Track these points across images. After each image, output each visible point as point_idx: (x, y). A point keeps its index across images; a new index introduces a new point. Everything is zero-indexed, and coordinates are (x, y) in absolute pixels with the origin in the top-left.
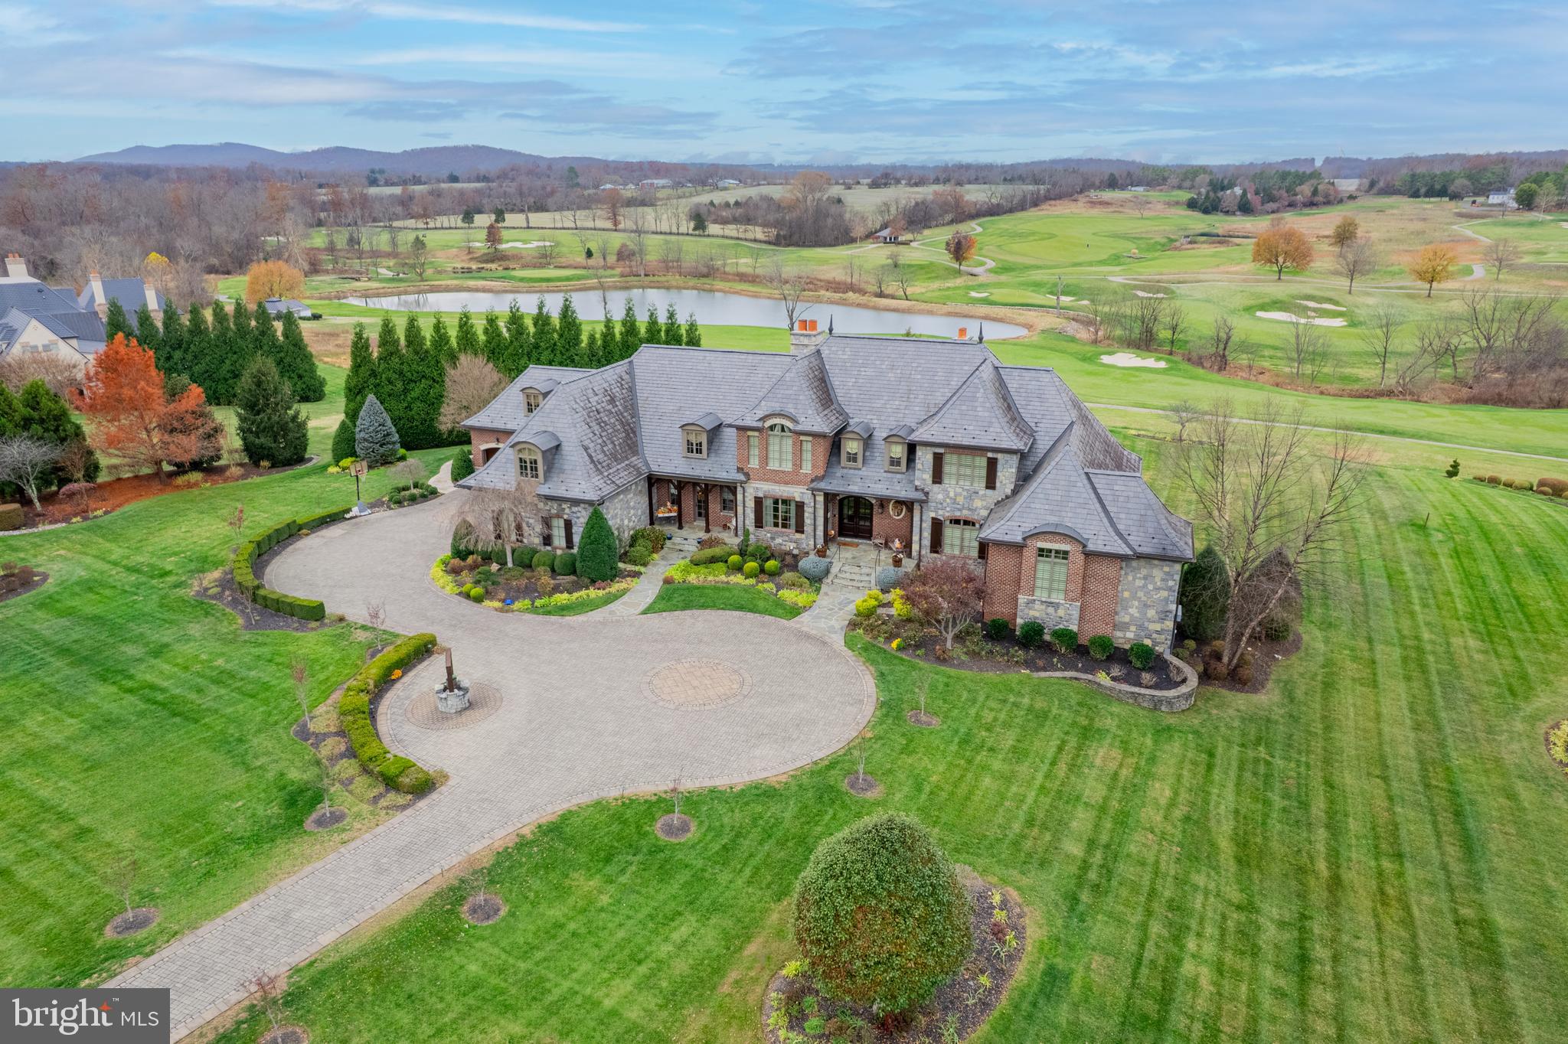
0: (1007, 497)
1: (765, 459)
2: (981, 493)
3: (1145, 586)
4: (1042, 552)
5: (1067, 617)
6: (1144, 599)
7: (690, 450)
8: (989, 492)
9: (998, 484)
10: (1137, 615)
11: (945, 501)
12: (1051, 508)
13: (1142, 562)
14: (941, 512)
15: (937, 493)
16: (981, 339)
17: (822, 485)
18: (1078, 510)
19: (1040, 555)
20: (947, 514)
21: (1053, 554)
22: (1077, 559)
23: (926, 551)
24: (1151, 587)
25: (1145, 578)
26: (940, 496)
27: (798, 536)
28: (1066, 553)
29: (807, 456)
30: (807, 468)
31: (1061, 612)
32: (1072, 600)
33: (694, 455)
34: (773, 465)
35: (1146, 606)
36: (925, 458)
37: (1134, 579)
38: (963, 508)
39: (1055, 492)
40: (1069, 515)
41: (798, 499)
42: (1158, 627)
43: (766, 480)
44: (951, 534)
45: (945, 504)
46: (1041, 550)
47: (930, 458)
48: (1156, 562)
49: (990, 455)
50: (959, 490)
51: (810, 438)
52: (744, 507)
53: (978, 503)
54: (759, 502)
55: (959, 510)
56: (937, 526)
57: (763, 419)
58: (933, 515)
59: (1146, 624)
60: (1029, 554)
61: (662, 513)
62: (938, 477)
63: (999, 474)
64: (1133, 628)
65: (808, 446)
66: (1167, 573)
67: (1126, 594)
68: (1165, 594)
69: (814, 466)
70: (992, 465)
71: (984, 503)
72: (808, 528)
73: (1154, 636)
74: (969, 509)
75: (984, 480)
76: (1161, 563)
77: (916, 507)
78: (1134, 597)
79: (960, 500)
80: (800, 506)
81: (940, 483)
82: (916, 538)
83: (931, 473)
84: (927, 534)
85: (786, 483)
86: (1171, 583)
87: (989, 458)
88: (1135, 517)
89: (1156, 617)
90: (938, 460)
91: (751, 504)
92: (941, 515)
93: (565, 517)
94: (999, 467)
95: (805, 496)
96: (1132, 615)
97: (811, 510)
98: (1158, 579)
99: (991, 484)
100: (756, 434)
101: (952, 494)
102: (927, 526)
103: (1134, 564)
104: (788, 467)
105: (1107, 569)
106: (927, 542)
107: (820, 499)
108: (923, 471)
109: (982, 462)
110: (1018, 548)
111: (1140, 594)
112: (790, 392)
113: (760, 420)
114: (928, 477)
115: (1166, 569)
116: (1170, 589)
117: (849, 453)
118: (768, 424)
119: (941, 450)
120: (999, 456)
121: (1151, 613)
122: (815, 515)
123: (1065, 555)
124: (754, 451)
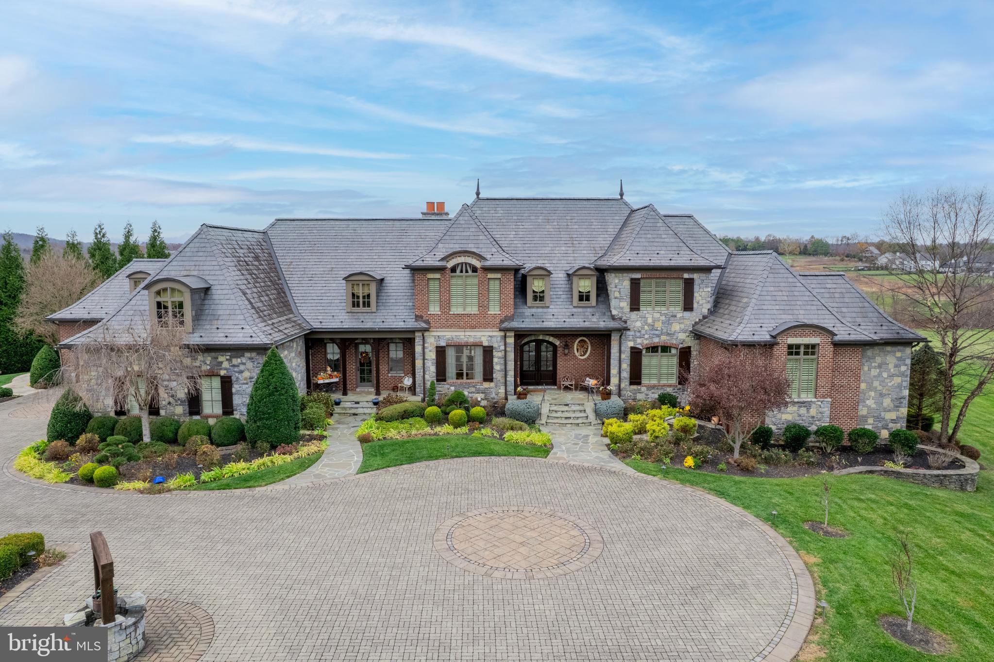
0: (705, 317)
1: (446, 305)
2: (679, 315)
3: (880, 375)
4: (793, 350)
5: (819, 416)
6: (879, 388)
7: (355, 304)
8: (687, 314)
9: (695, 305)
10: (874, 406)
11: (643, 328)
12: (782, 307)
13: (876, 350)
14: (639, 341)
15: (635, 321)
16: (622, 195)
17: (515, 324)
18: (809, 307)
19: (790, 354)
20: (646, 342)
21: (802, 350)
22: (826, 351)
23: (625, 384)
24: (885, 375)
25: (880, 366)
26: (638, 324)
27: (486, 385)
28: (814, 346)
29: (494, 296)
30: (494, 310)
31: (813, 411)
32: (824, 397)
33: (361, 309)
34: (455, 310)
35: (882, 395)
36: (620, 287)
37: (869, 370)
38: (662, 334)
39: (780, 293)
40: (802, 312)
41: (486, 344)
42: (893, 415)
43: (450, 327)
44: (649, 362)
45: (643, 332)
46: (790, 347)
47: (627, 284)
48: (889, 348)
49: (686, 276)
50: (657, 315)
51: (499, 276)
52: (424, 359)
53: (676, 327)
54: (441, 352)
55: (658, 336)
56: (636, 354)
57: (445, 259)
58: (631, 344)
59: (883, 414)
60: (780, 351)
61: (322, 379)
62: (635, 306)
63: (696, 294)
64: (871, 421)
65: (494, 286)
66: (899, 359)
67: (863, 386)
68: (898, 380)
69: (502, 306)
70: (689, 285)
71: (682, 326)
72: (498, 375)
73: (891, 425)
74: (668, 334)
75: (682, 303)
76: (894, 349)
77: (615, 338)
78: (870, 388)
79: (658, 325)
80: (488, 352)
81: (638, 309)
82: (614, 371)
83: (629, 300)
84: (626, 366)
85: (473, 327)
86: (903, 368)
87: (686, 279)
88: (856, 310)
89: (892, 405)
90: (635, 285)
91: (431, 355)
92: (641, 343)
93: (223, 373)
94: (696, 288)
95: (494, 339)
96: (869, 407)
97: (501, 354)
98: (891, 366)
99: (688, 306)
100: (437, 276)
101: (650, 321)
102: (626, 356)
103: (869, 353)
104: (473, 310)
105: (849, 359)
106: (626, 374)
107: (511, 340)
108: (620, 299)
109: (679, 286)
110: (768, 346)
111: (876, 384)
112: (468, 234)
113: (442, 259)
114: (625, 305)
115: (899, 354)
116: (902, 375)
117: (534, 292)
118: (450, 264)
119: (637, 276)
120: (695, 276)
121: (887, 402)
122: (506, 358)
123: (811, 349)
124: (434, 296)
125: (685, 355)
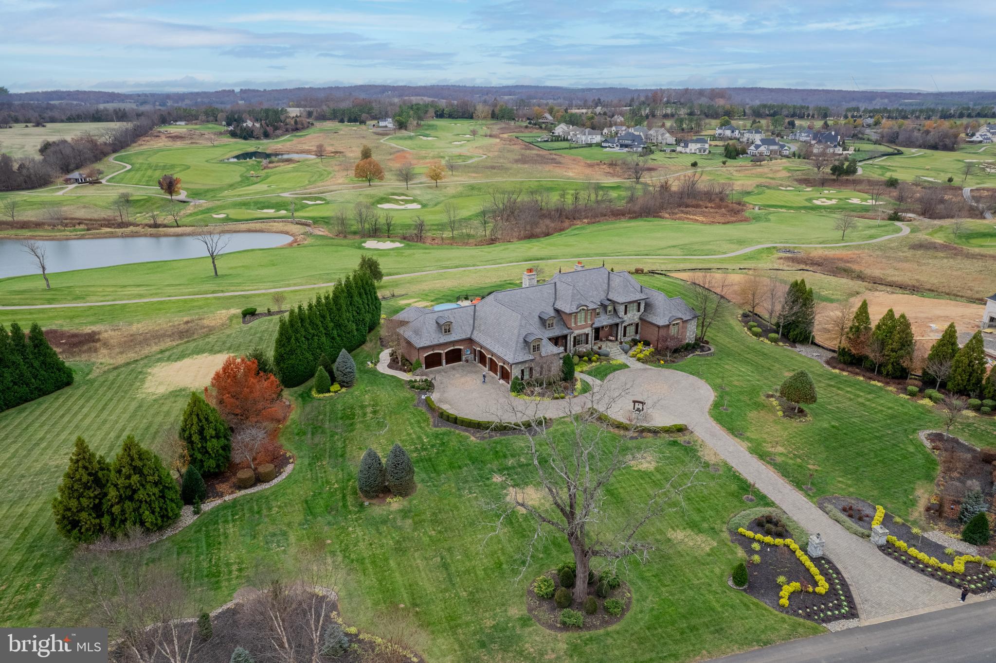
0: (642, 313)
1: (576, 323)
2: (636, 314)
3: (691, 327)
9: (641, 310)
10: (690, 335)
12: (669, 312)
13: (691, 320)
14: (626, 323)
15: (626, 318)
17: (593, 326)
18: (675, 311)
20: (628, 323)
22: (681, 323)
25: (691, 325)
30: (589, 322)
32: (681, 336)
34: (579, 324)
35: (690, 332)
36: (621, 309)
37: (688, 325)
38: (632, 320)
40: (674, 313)
41: (587, 333)
42: (694, 337)
43: (578, 330)
46: (673, 324)
47: (624, 307)
50: (631, 315)
52: (570, 341)
53: (635, 317)
54: (575, 338)
56: (625, 327)
57: (577, 308)
58: (624, 325)
60: (671, 326)
62: (626, 313)
63: (641, 307)
64: (689, 339)
65: (589, 314)
66: (695, 321)
68: (694, 327)
69: (591, 320)
70: (639, 304)
71: (637, 317)
72: (590, 341)
73: (692, 339)
75: (637, 311)
77: (620, 324)
78: (688, 330)
79: (631, 318)
80: (587, 335)
82: (619, 334)
83: (624, 312)
84: (622, 332)
85: (583, 328)
88: (685, 309)
89: (693, 334)
90: (626, 307)
91: (572, 340)
94: (641, 305)
95: (589, 331)
96: (687, 336)
97: (591, 335)
99: (639, 311)
100: (575, 314)
102: (623, 329)
103: (689, 321)
104: (583, 323)
105: (685, 325)
106: (622, 334)
107: (593, 330)
108: (620, 312)
109: (635, 304)
110: (668, 326)
111: (690, 329)
114: (623, 314)
118: (579, 310)
119: (626, 304)
120: (641, 302)
122: (591, 337)
123: (677, 324)
124: (573, 320)
125: (637, 325)
